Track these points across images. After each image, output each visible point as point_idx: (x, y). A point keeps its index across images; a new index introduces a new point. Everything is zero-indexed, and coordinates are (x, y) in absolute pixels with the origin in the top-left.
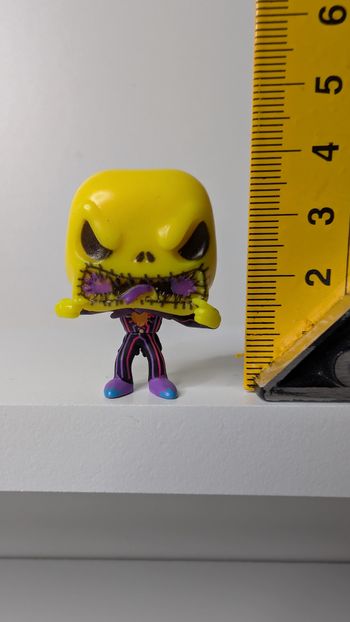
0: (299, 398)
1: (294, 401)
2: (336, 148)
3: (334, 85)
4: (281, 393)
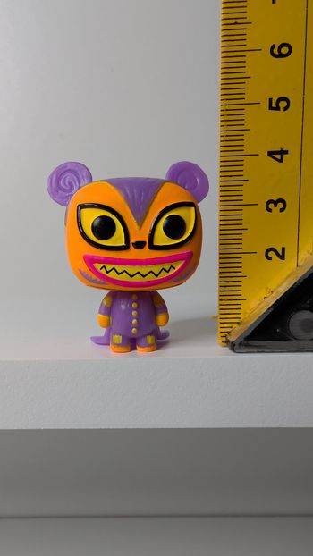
0: (261, 350)
1: (258, 352)
2: (286, 152)
3: (283, 104)
4: (247, 346)
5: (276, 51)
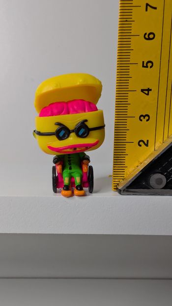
0: (135, 193)
1: (133, 195)
2: (151, 90)
3: (150, 65)
4: (127, 191)
5: (147, 36)
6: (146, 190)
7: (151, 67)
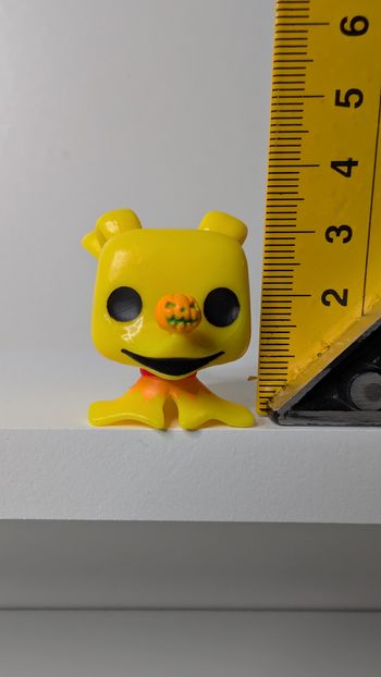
0: (312, 422)
1: (309, 425)
2: (356, 163)
3: (354, 99)
4: (295, 416)
5: (347, 26)
6: (340, 414)
7: (357, 105)
